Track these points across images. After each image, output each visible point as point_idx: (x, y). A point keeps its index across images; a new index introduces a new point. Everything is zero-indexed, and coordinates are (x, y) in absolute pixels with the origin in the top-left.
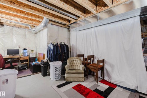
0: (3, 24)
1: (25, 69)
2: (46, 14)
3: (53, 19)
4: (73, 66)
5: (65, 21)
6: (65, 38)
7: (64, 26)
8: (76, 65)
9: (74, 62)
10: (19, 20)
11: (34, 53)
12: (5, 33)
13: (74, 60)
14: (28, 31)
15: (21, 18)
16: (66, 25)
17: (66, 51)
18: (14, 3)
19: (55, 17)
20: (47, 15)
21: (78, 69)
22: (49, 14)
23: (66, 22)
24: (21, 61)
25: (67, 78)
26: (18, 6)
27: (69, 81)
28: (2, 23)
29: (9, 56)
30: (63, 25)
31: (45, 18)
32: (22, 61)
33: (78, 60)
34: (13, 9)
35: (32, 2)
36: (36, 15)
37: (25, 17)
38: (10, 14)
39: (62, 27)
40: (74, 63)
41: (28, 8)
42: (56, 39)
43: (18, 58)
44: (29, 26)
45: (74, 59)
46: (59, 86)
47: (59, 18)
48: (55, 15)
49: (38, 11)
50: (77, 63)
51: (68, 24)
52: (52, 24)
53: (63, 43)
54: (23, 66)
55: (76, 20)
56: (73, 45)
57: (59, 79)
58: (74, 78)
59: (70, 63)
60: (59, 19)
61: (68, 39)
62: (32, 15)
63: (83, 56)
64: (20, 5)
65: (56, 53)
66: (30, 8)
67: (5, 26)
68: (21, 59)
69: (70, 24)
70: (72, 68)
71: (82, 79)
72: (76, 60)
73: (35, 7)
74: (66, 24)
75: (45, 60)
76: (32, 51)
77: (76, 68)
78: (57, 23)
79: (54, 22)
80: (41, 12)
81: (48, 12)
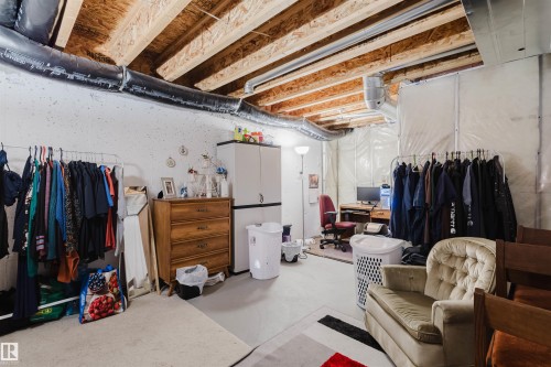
0: (350, 126)
2: (353, 67)
4: (453, 286)
9: (469, 264)
15: (344, 103)
17: (468, 200)
18: (292, 89)
19: (386, 57)
20: (356, 70)
22: (362, 60)
23: (455, 36)
25: (368, 315)
28: (345, 125)
34: (310, 95)
37: (350, 97)
40: (466, 274)
46: (328, 321)
48: (385, 48)
49: (332, 74)
58: (384, 333)
59: (439, 264)
60: (406, 53)
65: (407, 205)
67: (355, 130)
78: (435, 62)
79: (421, 66)
80: (339, 71)
81: (359, 57)
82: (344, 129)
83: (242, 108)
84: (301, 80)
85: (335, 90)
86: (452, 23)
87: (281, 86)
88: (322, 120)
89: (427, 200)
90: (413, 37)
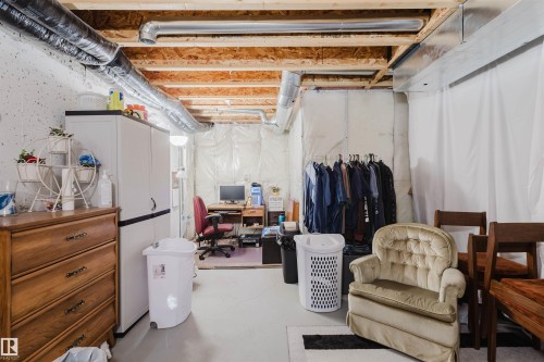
0: (212, 121)
1: (253, 245)
2: (283, 56)
3: (311, 66)
4: (404, 266)
5: (365, 60)
6: (381, 134)
7: (374, 83)
8: (420, 265)
9: (412, 246)
10: (228, 102)
11: (281, 199)
12: (217, 145)
13: (407, 240)
14: (267, 129)
15: (234, 94)
16: (379, 76)
17: (376, 194)
18: (196, 58)
19: (318, 58)
20: (286, 61)
21: (431, 288)
22: (293, 52)
23: (373, 60)
24: (245, 218)
25: (355, 318)
26: (204, 61)
27: (366, 336)
28: (209, 118)
29: (224, 205)
30: (367, 77)
31: (285, 74)
32: (248, 221)
33: (435, 242)
34: (205, 74)
35: (222, 35)
36: (263, 73)
37: (242, 89)
38: (209, 89)
39: (363, 88)
40: (411, 254)
41: (228, 59)
42: (339, 143)
43: (239, 211)
44: (262, 114)
45: (411, 235)
46: (312, 342)
47: (335, 57)
48: (317, 48)
49: (258, 56)
50: (424, 256)
51: (381, 66)
52: (318, 88)
53: (364, 159)
54: (251, 236)
55: (416, 33)
56: (420, 161)
57: (330, 310)
58: (389, 330)
59: (388, 250)
60: (336, 61)
61: (397, 138)
62: (250, 76)
63: (479, 219)
64: (208, 59)
65: (328, 201)
66: (235, 57)
67: (216, 125)
68: (246, 214)
69: (393, 66)
70: (396, 278)
71: (437, 350)
72: (422, 237)
73: (248, 49)
74: (378, 71)
75: (290, 225)
76: (276, 190)
77: (421, 283)
78: (337, 77)
79: (326, 77)
80: (266, 56)
81: (290, 48)
82: (207, 122)
83: (117, 62)
84: (212, 50)
85: (239, 76)
86: (372, 48)
87: (176, 49)
88: (194, 107)
89: (348, 196)
90: (342, 48)
